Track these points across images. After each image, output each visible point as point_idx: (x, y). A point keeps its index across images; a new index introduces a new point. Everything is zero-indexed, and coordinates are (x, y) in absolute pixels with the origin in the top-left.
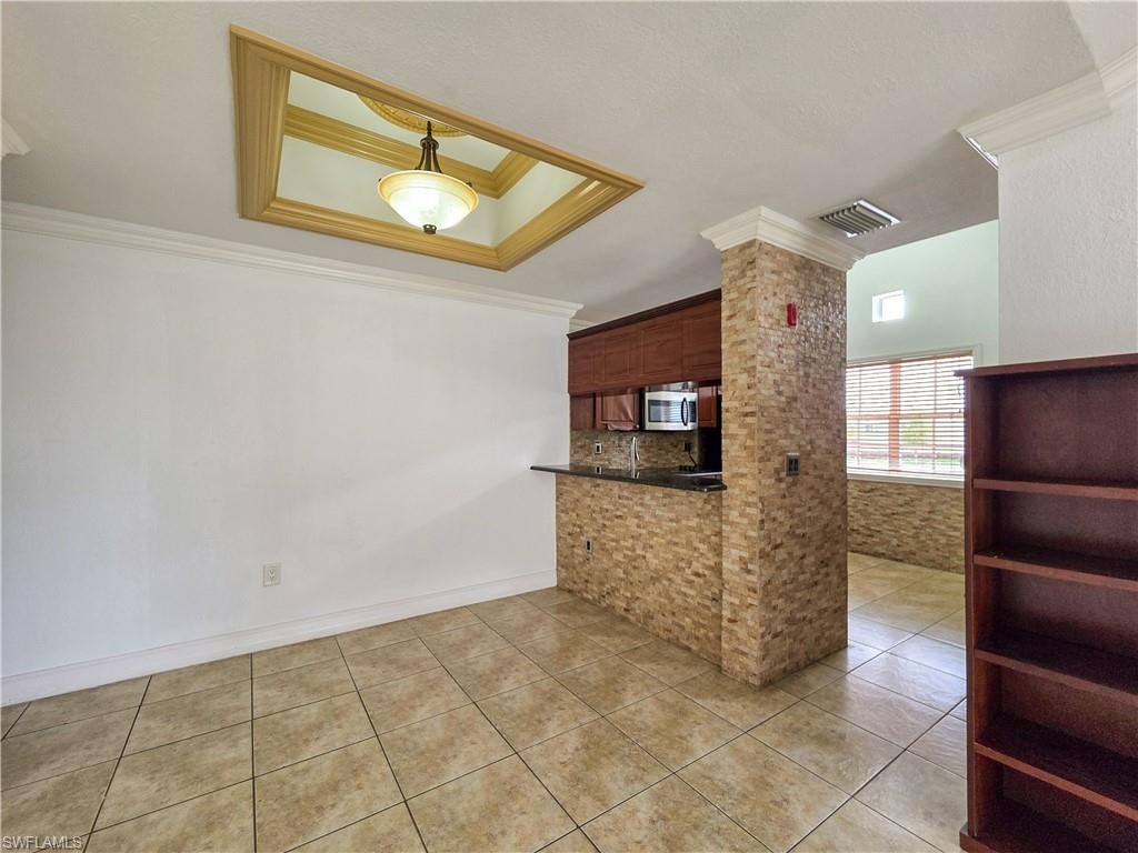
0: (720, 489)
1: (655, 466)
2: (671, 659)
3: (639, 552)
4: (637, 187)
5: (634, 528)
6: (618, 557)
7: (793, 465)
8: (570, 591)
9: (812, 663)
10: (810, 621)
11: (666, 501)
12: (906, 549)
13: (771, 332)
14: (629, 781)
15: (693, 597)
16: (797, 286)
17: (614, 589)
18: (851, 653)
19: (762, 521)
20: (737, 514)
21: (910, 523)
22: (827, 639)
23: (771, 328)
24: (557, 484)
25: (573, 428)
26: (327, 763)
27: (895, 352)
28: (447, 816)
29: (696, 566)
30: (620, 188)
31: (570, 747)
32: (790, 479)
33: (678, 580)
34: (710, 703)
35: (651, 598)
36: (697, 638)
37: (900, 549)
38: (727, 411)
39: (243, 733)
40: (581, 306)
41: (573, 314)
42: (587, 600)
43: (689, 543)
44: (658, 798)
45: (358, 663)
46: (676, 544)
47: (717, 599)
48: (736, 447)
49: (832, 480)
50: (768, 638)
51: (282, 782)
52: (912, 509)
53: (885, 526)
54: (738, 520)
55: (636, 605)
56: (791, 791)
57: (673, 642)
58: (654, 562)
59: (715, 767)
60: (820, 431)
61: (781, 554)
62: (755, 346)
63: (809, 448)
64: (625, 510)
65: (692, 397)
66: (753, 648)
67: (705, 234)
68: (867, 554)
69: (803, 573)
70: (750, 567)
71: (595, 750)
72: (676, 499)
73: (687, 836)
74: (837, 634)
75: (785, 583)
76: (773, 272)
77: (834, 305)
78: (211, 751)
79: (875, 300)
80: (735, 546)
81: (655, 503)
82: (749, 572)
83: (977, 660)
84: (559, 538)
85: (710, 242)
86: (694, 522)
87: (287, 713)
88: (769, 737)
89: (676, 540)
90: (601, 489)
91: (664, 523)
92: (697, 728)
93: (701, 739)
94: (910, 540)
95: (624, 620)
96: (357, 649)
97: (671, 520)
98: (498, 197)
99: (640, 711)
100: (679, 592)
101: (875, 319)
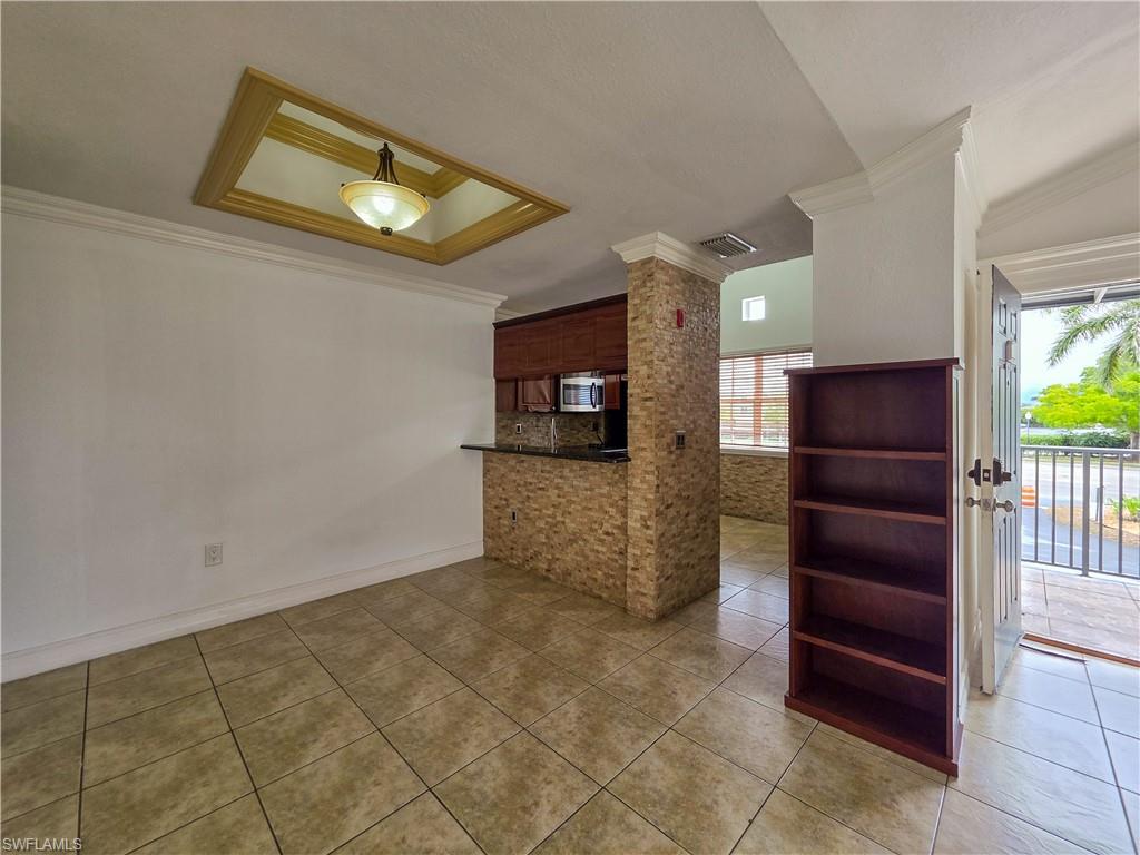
0: (626, 461)
1: (568, 444)
2: (586, 606)
3: (559, 518)
4: (562, 211)
5: (554, 498)
6: (541, 524)
7: (680, 440)
8: (496, 559)
9: (694, 600)
10: (693, 567)
11: (582, 473)
12: (765, 510)
13: (665, 332)
14: (560, 694)
15: (603, 553)
16: (684, 295)
17: (537, 553)
18: (721, 590)
19: (658, 486)
20: (638, 481)
21: (768, 489)
22: (705, 581)
23: (665, 329)
24: (485, 461)
25: (497, 410)
26: (300, 712)
27: (758, 347)
28: (417, 736)
29: (607, 527)
30: (551, 210)
31: (511, 677)
32: (678, 452)
33: (592, 540)
34: (618, 635)
35: (569, 557)
36: (607, 587)
37: (761, 511)
38: (631, 396)
39: (208, 699)
40: (505, 298)
41: (499, 305)
42: (511, 566)
43: (601, 507)
44: (582, 702)
45: (307, 633)
46: (590, 509)
47: (623, 553)
48: (638, 427)
49: (709, 452)
50: (662, 580)
51: (262, 731)
52: (769, 477)
53: (751, 493)
54: (640, 486)
55: (556, 565)
56: (678, 686)
57: (588, 593)
58: (572, 526)
59: (624, 677)
60: (700, 413)
61: (672, 512)
62: (652, 344)
63: (692, 426)
64: (547, 482)
65: (599, 382)
66: (650, 589)
67: (614, 248)
68: (737, 516)
69: (688, 527)
70: (649, 523)
71: (532, 675)
72: (590, 471)
73: (606, 724)
74: (712, 577)
75: (674, 536)
76: (666, 284)
77: (711, 311)
78: (181, 716)
79: (744, 301)
80: (638, 507)
81: (572, 475)
82: (648, 527)
83: (796, 574)
84: (485, 511)
85: (618, 254)
86: (605, 490)
87: (248, 679)
88: (662, 654)
89: (590, 506)
90: (525, 465)
91: (580, 492)
92: (610, 653)
93: (612, 661)
94: (769, 503)
95: (546, 579)
96: (302, 622)
97: (586, 490)
98: (436, 197)
99: (565, 647)
100: (593, 550)
101: (744, 319)
